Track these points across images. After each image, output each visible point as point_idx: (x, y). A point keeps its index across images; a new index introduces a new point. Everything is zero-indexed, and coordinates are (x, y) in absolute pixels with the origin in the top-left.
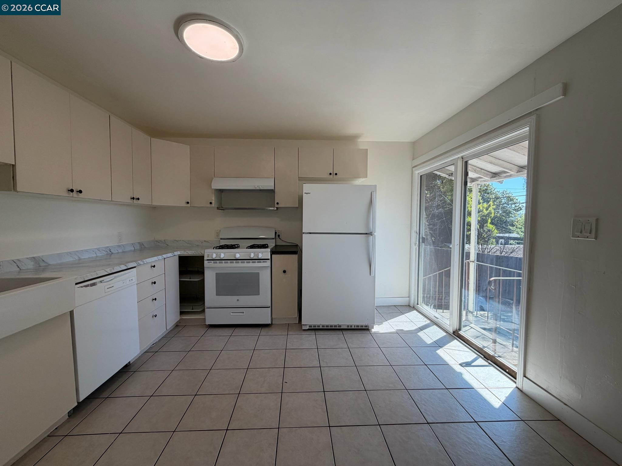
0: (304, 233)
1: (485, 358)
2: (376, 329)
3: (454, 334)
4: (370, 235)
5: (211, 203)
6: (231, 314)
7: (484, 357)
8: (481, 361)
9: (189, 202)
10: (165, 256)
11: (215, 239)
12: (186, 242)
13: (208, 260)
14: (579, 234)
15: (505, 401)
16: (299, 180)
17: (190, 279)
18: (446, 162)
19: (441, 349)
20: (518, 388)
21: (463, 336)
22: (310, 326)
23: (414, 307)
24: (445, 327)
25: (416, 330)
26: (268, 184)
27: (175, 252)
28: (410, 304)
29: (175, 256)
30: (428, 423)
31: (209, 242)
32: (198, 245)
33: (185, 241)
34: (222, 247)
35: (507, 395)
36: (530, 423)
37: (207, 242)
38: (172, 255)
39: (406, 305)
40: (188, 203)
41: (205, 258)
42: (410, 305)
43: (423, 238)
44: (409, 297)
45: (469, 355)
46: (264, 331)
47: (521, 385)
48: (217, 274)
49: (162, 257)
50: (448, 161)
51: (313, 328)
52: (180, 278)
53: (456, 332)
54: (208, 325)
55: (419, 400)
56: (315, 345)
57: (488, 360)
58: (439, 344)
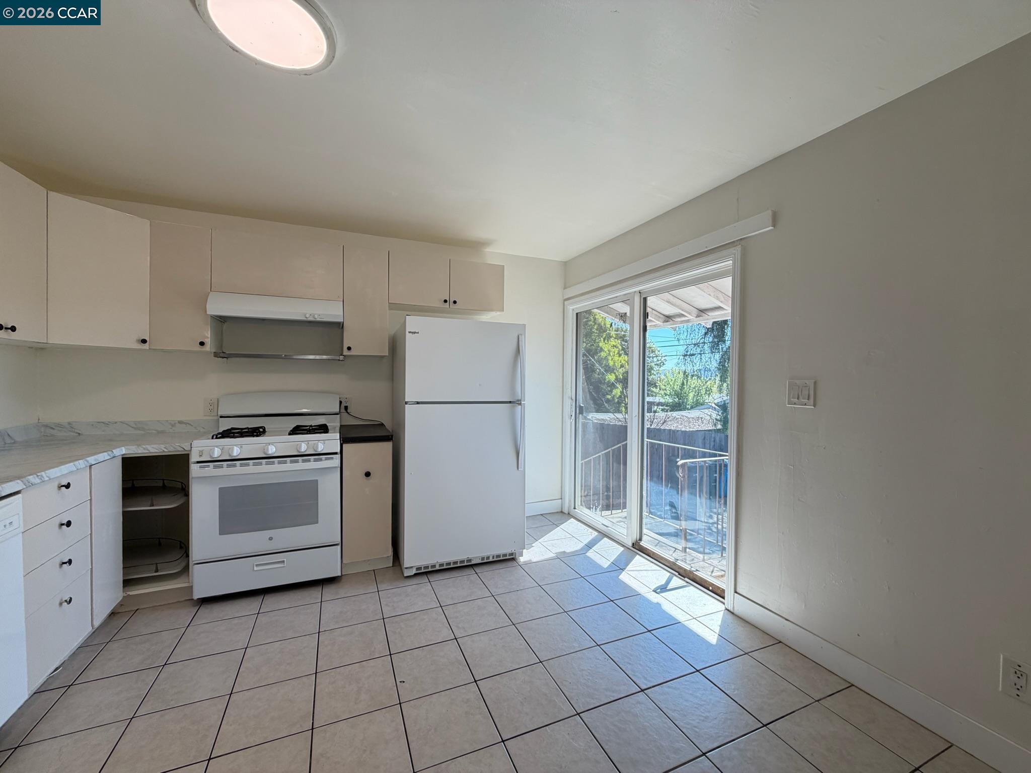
0: (406, 403)
1: (679, 576)
2: (526, 557)
3: (634, 548)
4: (517, 405)
5: (202, 344)
6: (255, 568)
7: (679, 574)
8: (677, 581)
9: (148, 340)
10: (92, 460)
11: (205, 418)
12: (129, 426)
13: (198, 462)
14: (796, 400)
15: (721, 630)
16: (390, 309)
17: (152, 505)
18: (616, 297)
19: (624, 572)
20: (728, 610)
21: (647, 549)
22: (418, 569)
23: (569, 514)
24: (621, 539)
25: (582, 549)
26: (330, 312)
27: (114, 449)
28: (563, 508)
29: (114, 457)
30: (642, 690)
31: (190, 424)
32: (162, 432)
33: (127, 424)
34: (228, 434)
35: (719, 623)
36: (754, 654)
37: (186, 424)
38: (109, 457)
39: (558, 512)
40: (144, 341)
41: (194, 458)
42: (563, 511)
43: (581, 408)
44: (561, 499)
45: (661, 575)
46: (329, 592)
47: (732, 607)
48: (222, 491)
49: (86, 462)
50: (620, 296)
51: (423, 571)
52: (124, 506)
53: (637, 543)
54: (198, 599)
55: (620, 657)
56: (435, 601)
57: (684, 577)
58: (619, 566)
